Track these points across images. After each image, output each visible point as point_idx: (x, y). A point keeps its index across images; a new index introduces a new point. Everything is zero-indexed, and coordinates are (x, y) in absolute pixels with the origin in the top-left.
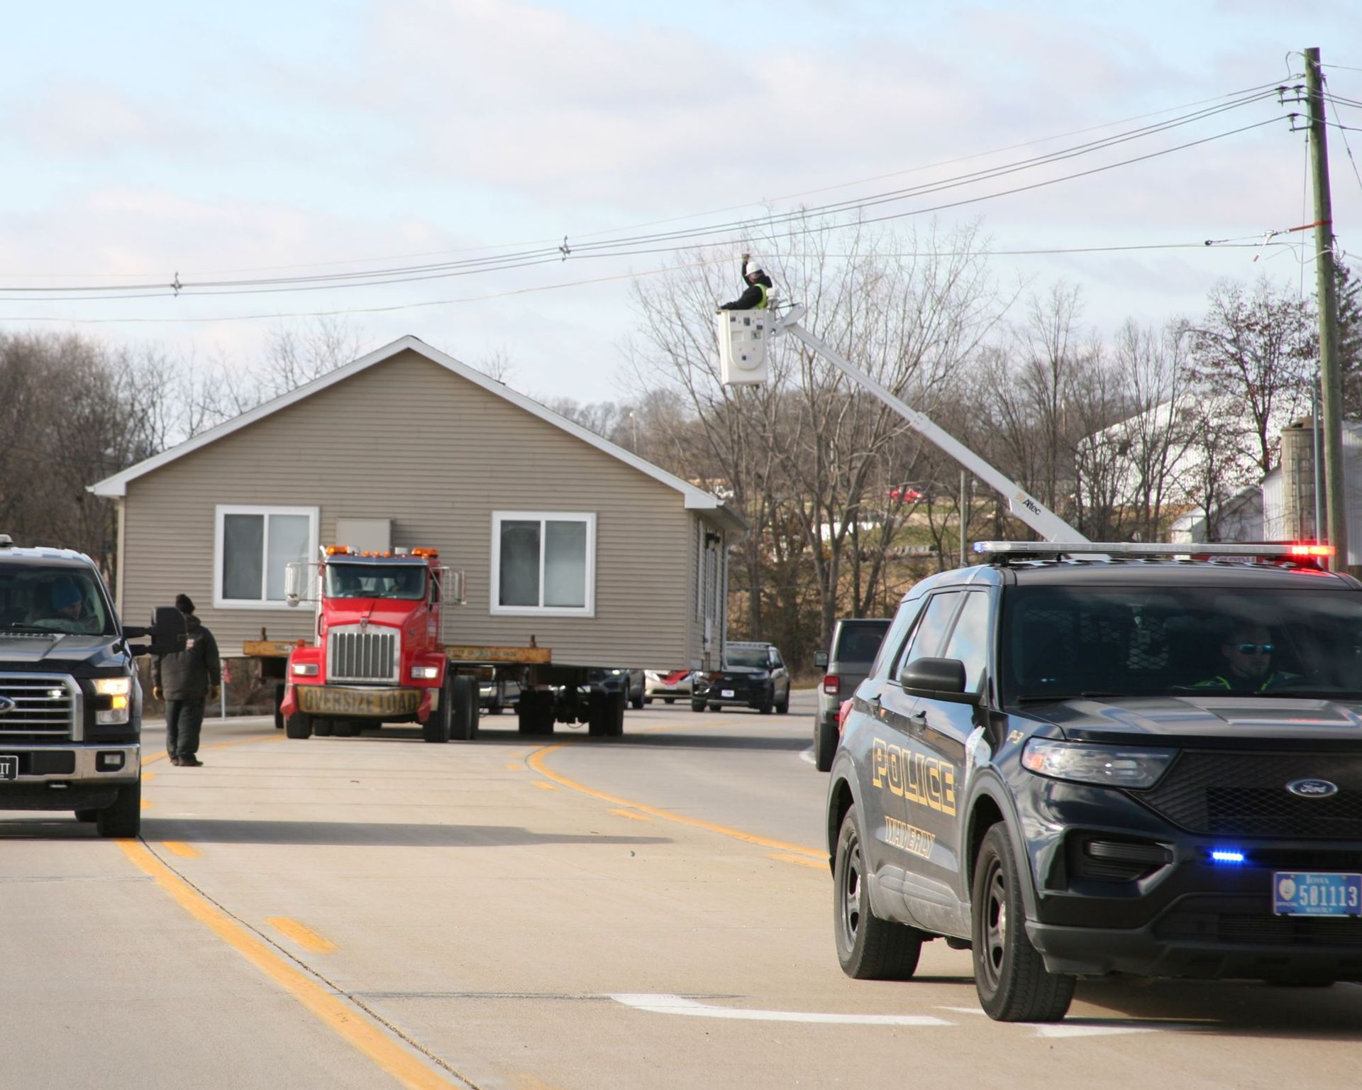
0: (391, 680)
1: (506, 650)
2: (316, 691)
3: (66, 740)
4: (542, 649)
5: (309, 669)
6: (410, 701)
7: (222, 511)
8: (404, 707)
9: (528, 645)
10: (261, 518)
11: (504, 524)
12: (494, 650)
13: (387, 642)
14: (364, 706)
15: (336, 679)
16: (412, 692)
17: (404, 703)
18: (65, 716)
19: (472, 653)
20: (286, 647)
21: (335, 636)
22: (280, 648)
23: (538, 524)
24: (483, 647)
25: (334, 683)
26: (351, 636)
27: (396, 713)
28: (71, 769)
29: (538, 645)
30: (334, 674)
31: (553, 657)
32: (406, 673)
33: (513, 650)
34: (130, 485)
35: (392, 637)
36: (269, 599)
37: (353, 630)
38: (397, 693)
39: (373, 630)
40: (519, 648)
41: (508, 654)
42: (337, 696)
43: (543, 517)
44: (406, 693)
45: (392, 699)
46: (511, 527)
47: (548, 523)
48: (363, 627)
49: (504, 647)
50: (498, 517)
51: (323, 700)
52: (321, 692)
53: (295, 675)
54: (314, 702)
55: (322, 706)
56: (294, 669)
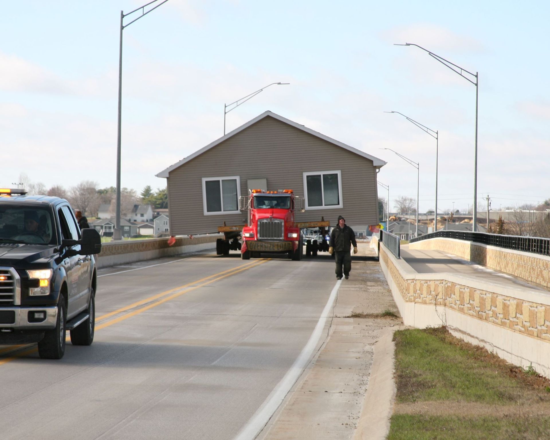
0: (281, 238)
1: (314, 223)
2: (254, 243)
3: (12, 305)
4: (327, 221)
5: (250, 235)
6: (288, 246)
7: (204, 180)
8: (286, 248)
9: (321, 220)
10: (219, 181)
11: (308, 177)
12: (309, 223)
13: (279, 224)
14: (271, 248)
15: (260, 238)
16: (289, 242)
17: (286, 247)
18: (11, 291)
19: (301, 225)
20: (233, 228)
21: (260, 223)
22: (231, 228)
23: (320, 176)
24: (305, 222)
25: (260, 240)
26: (266, 223)
27: (283, 250)
28: (13, 321)
29: (325, 220)
31: (330, 224)
32: (286, 235)
33: (316, 223)
34: (170, 173)
35: (281, 223)
36: (224, 211)
37: (266, 220)
38: (284, 243)
39: (273, 220)
40: (318, 222)
41: (314, 224)
42: (262, 245)
43: (322, 173)
44: (287, 243)
45: (281, 245)
46: (310, 178)
47: (324, 175)
48: (270, 220)
49: (313, 222)
50: (305, 175)
51: (256, 246)
52: (256, 243)
53: (245, 237)
54: (253, 246)
55: (256, 248)
56: (244, 235)
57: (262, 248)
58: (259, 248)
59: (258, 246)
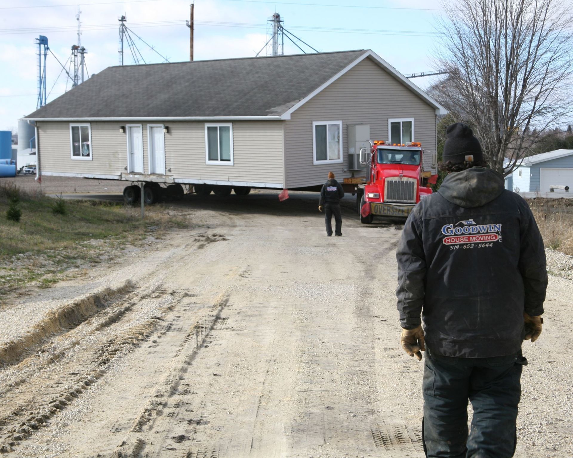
0: (412, 201)
2: (379, 206)
5: (375, 195)
7: (314, 124)
10: (325, 126)
13: (411, 184)
14: (400, 213)
15: (388, 200)
21: (388, 182)
23: (400, 123)
25: (387, 202)
26: (395, 182)
30: (387, 198)
32: (418, 198)
34: (292, 114)
35: (413, 182)
37: (396, 179)
39: (405, 179)
42: (389, 208)
43: (401, 120)
48: (400, 178)
50: (390, 121)
51: (382, 210)
52: (382, 206)
53: (369, 198)
54: (378, 210)
55: (382, 212)
56: (368, 195)
57: (389, 212)
58: (386, 211)
59: (384, 209)
